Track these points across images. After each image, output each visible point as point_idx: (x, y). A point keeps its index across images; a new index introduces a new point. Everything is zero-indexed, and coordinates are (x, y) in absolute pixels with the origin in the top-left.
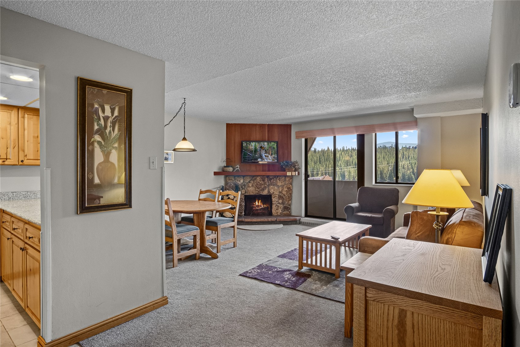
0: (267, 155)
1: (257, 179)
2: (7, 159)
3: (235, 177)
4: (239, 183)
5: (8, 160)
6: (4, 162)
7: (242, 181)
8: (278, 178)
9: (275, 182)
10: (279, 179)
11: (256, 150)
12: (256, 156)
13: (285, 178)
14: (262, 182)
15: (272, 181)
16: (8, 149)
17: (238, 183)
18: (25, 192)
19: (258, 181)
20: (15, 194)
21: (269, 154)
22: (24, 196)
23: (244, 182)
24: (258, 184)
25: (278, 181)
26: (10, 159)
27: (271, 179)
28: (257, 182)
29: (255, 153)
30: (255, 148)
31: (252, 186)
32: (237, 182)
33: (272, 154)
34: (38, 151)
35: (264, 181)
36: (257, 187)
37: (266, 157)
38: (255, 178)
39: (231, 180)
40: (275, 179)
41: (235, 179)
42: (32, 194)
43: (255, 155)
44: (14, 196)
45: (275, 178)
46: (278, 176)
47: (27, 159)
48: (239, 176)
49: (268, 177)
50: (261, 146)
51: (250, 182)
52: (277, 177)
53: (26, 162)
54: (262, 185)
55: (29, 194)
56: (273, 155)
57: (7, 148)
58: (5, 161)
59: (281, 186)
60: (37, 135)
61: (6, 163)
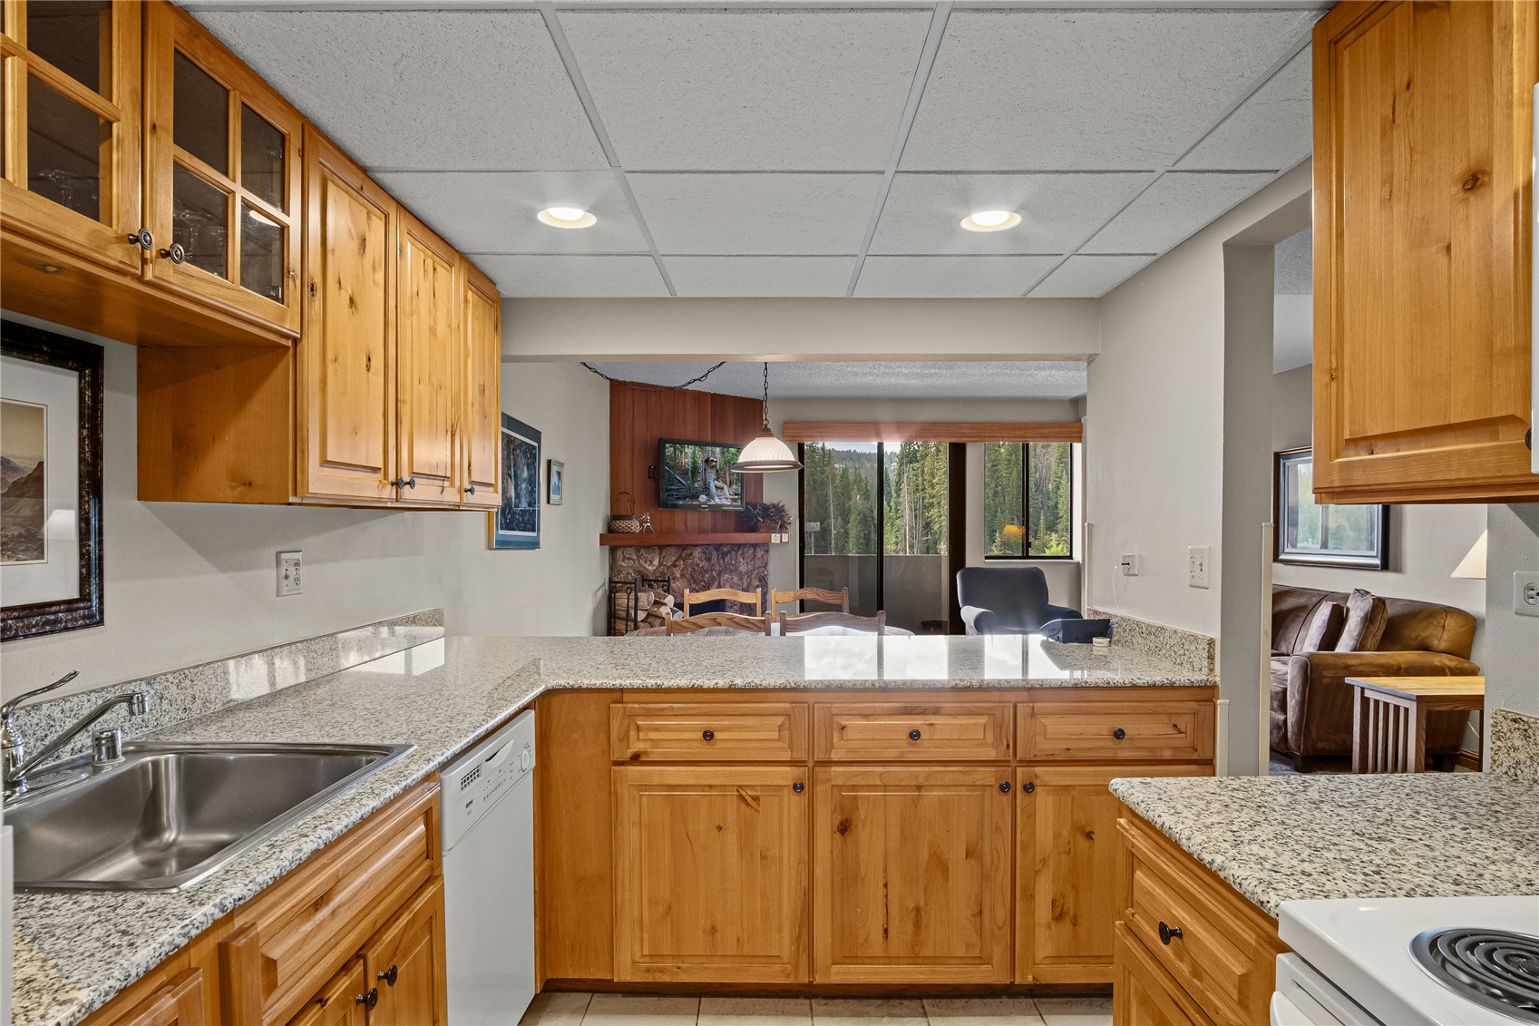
0: (720, 484)
1: (694, 554)
3: (638, 551)
4: (651, 568)
7: (656, 562)
8: (740, 552)
9: (733, 562)
10: (743, 553)
11: (695, 470)
12: (696, 485)
13: (754, 551)
14: (704, 564)
15: (726, 560)
17: (645, 568)
19: (696, 559)
21: (725, 482)
23: (661, 564)
24: (694, 571)
25: (741, 559)
27: (724, 555)
28: (692, 564)
29: (693, 477)
30: (694, 462)
31: (683, 576)
32: (644, 565)
33: (731, 483)
35: (709, 559)
36: (693, 578)
37: (719, 492)
38: (689, 551)
39: (629, 559)
40: (733, 553)
41: (639, 558)
43: (694, 482)
45: (733, 550)
46: (739, 546)
48: (648, 547)
49: (718, 547)
50: (706, 458)
51: (675, 566)
52: (739, 549)
54: (706, 571)
56: (734, 486)
59: (746, 573)
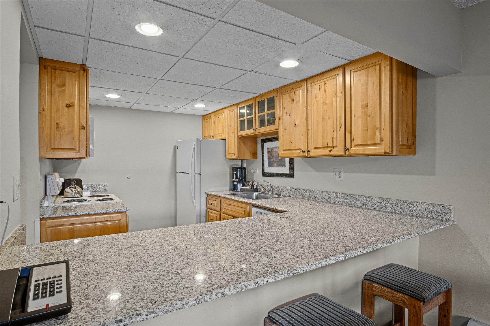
2: (333, 147)
5: (335, 149)
6: (330, 151)
16: (334, 133)
18: (380, 198)
20: (368, 199)
22: (378, 205)
26: (336, 147)
34: (367, 130)
42: (389, 204)
44: (367, 202)
47: (355, 146)
53: (354, 150)
55: (385, 202)
57: (333, 131)
58: (332, 150)
60: (365, 103)
61: (332, 153)
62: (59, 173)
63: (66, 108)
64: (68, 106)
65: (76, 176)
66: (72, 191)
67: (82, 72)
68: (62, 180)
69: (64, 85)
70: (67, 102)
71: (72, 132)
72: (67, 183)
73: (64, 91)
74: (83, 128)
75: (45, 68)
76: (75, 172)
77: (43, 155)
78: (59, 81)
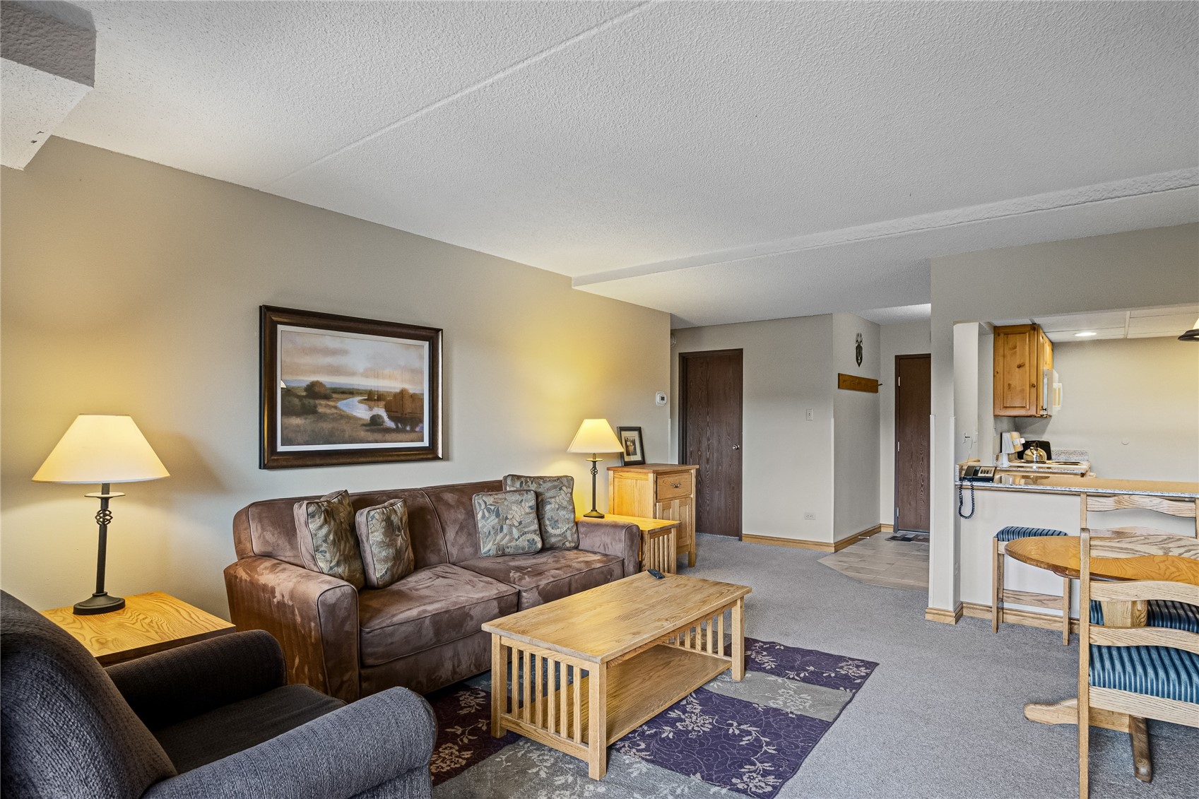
62: (1021, 434)
63: (1017, 369)
64: (1019, 367)
65: (1044, 438)
66: (1033, 453)
67: (1032, 332)
68: (1023, 441)
69: (1015, 347)
70: (1018, 362)
71: (1022, 391)
72: (1027, 445)
73: (1016, 352)
74: (1033, 386)
75: (999, 335)
76: (1043, 432)
77: (997, 413)
78: (1011, 345)
